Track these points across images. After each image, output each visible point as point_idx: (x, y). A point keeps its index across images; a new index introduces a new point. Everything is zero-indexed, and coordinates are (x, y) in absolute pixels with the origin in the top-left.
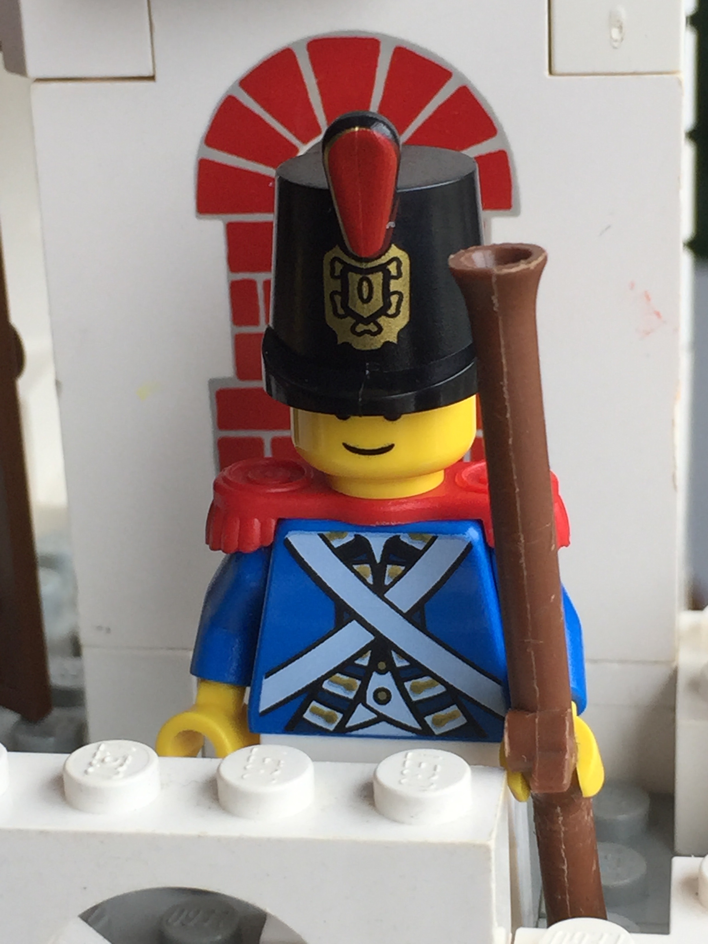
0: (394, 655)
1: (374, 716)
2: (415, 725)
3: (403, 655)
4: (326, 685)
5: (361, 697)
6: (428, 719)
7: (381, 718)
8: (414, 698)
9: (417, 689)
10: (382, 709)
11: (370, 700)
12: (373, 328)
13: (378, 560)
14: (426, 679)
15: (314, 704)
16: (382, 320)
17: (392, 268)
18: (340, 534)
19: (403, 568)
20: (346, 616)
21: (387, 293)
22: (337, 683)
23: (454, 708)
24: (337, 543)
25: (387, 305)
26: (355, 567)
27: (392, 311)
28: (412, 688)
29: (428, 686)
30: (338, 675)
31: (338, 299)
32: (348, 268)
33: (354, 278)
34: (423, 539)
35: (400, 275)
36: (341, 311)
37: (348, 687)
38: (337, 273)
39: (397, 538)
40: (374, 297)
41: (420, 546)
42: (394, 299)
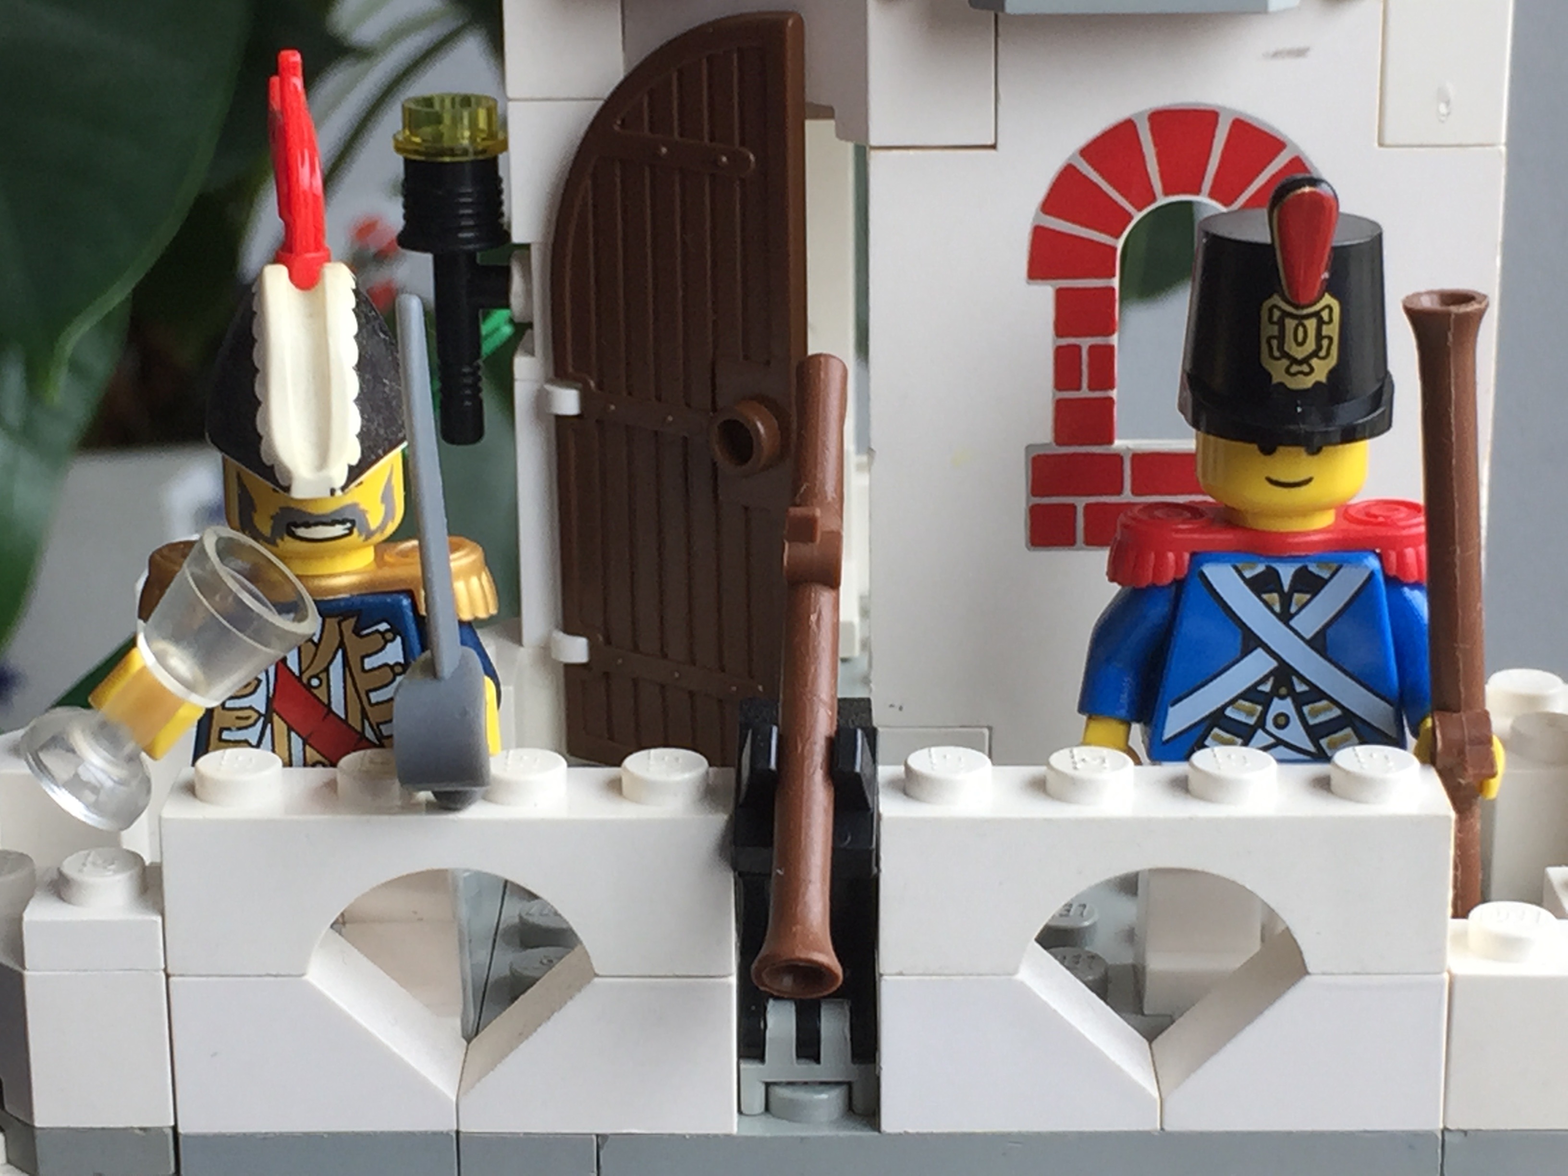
0: (1295, 680)
1: (1272, 740)
2: (1311, 748)
3: (1303, 679)
4: (1229, 712)
5: (1261, 723)
6: (1324, 742)
7: (1279, 742)
8: (1312, 722)
9: (1315, 713)
10: (1281, 734)
11: (1270, 726)
12: (1305, 368)
13: (1286, 588)
14: (1324, 703)
15: (1216, 730)
16: (1314, 362)
17: (1325, 315)
18: (1253, 565)
19: (1308, 596)
20: (1252, 644)
21: (1319, 337)
22: (1239, 709)
23: (1348, 731)
24: (1248, 574)
25: (1319, 347)
26: (1265, 596)
27: (1323, 353)
28: (1310, 712)
29: (1325, 710)
30: (1241, 702)
31: (1275, 343)
32: (1285, 314)
33: (1290, 324)
34: (1330, 568)
35: (1331, 320)
36: (1277, 354)
37: (1250, 714)
38: (1275, 319)
39: (1305, 568)
40: (1308, 341)
41: (1325, 575)
42: (1325, 343)
